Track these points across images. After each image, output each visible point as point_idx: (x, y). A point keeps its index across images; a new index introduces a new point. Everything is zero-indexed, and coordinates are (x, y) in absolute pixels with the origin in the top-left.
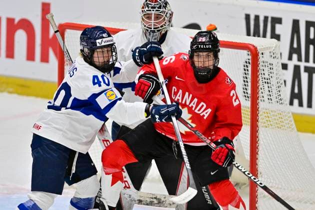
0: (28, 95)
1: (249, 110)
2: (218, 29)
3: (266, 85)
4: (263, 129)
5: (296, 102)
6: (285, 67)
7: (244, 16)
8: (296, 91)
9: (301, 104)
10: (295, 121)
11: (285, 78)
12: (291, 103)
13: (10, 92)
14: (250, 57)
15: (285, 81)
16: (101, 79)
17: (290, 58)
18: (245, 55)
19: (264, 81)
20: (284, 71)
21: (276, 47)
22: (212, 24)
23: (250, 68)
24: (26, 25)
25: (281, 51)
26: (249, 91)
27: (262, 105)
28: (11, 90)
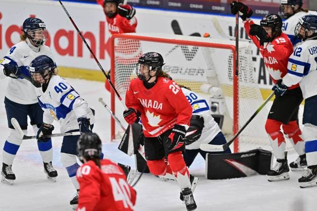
0: (92, 80)
1: (233, 87)
2: (211, 36)
3: (243, 71)
4: (242, 98)
5: (262, 81)
6: (254, 59)
7: (228, 28)
8: (262, 74)
9: (265, 83)
10: (262, 94)
11: (255, 67)
12: (259, 82)
13: (81, 79)
14: (232, 54)
15: (255, 69)
16: (60, 88)
17: (258, 54)
18: (229, 52)
19: (241, 68)
20: (254, 62)
21: (249, 46)
22: (207, 32)
23: (232, 61)
24: (90, 35)
25: (252, 49)
26: (232, 75)
27: (241, 84)
28: (81, 77)
